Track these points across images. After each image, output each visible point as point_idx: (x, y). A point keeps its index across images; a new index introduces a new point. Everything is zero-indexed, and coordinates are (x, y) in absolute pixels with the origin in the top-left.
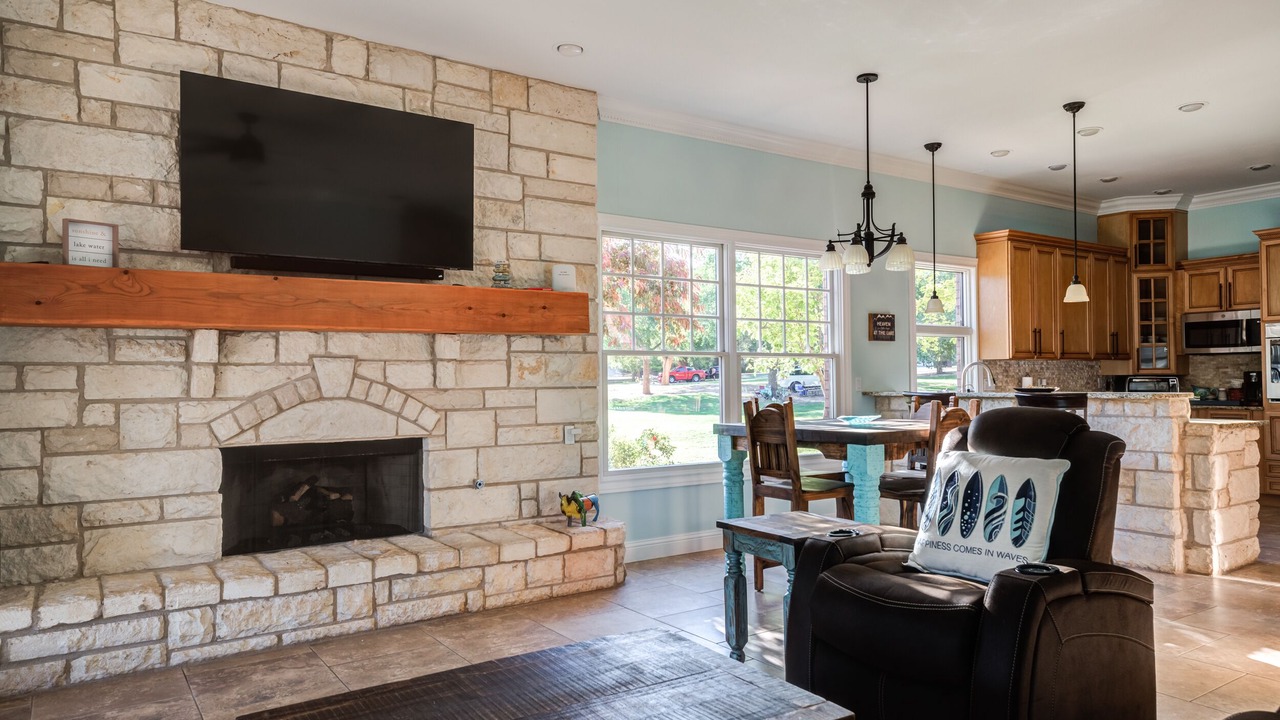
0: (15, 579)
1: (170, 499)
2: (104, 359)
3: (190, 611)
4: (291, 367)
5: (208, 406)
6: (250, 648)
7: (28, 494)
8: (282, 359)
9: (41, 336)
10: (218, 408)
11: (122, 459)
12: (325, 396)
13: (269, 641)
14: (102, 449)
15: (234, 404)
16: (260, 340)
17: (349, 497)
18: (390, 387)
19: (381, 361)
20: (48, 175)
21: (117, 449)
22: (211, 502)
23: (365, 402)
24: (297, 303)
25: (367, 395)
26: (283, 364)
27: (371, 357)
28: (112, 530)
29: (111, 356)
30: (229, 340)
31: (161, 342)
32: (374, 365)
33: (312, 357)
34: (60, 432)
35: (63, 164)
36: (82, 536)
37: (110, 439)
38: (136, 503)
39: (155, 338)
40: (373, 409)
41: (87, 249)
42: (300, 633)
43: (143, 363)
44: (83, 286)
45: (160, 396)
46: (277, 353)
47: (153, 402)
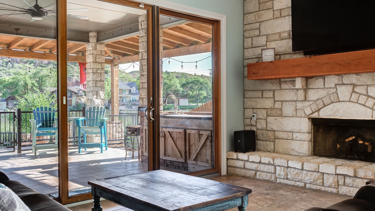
0: (262, 149)
1: (295, 133)
2: (278, 88)
3: (281, 167)
4: (329, 89)
5: (304, 103)
6: (296, 185)
7: (264, 126)
8: (326, 86)
9: (265, 82)
10: (307, 104)
11: (282, 119)
12: (340, 100)
13: (301, 184)
14: (278, 115)
15: (311, 103)
16: (318, 80)
17: (366, 143)
18: (369, 97)
19: (366, 85)
20: (267, 36)
21: (281, 115)
22: (304, 136)
23: (357, 103)
24: (318, 65)
25: (358, 100)
26: (326, 88)
27: (362, 84)
28: (281, 140)
29: (280, 87)
30: (309, 80)
31: (292, 82)
32: (362, 87)
33: (336, 85)
34: (270, 110)
35: (270, 32)
36: (275, 140)
37: (279, 112)
38: (286, 133)
39: (290, 81)
40: (361, 106)
41: (268, 56)
42: (311, 185)
43: (287, 89)
44: (263, 68)
45: (292, 99)
46: (324, 85)
47: (290, 102)
